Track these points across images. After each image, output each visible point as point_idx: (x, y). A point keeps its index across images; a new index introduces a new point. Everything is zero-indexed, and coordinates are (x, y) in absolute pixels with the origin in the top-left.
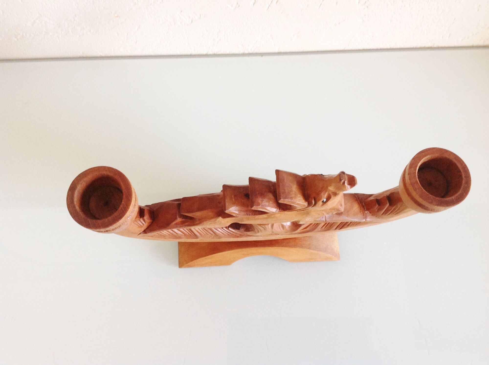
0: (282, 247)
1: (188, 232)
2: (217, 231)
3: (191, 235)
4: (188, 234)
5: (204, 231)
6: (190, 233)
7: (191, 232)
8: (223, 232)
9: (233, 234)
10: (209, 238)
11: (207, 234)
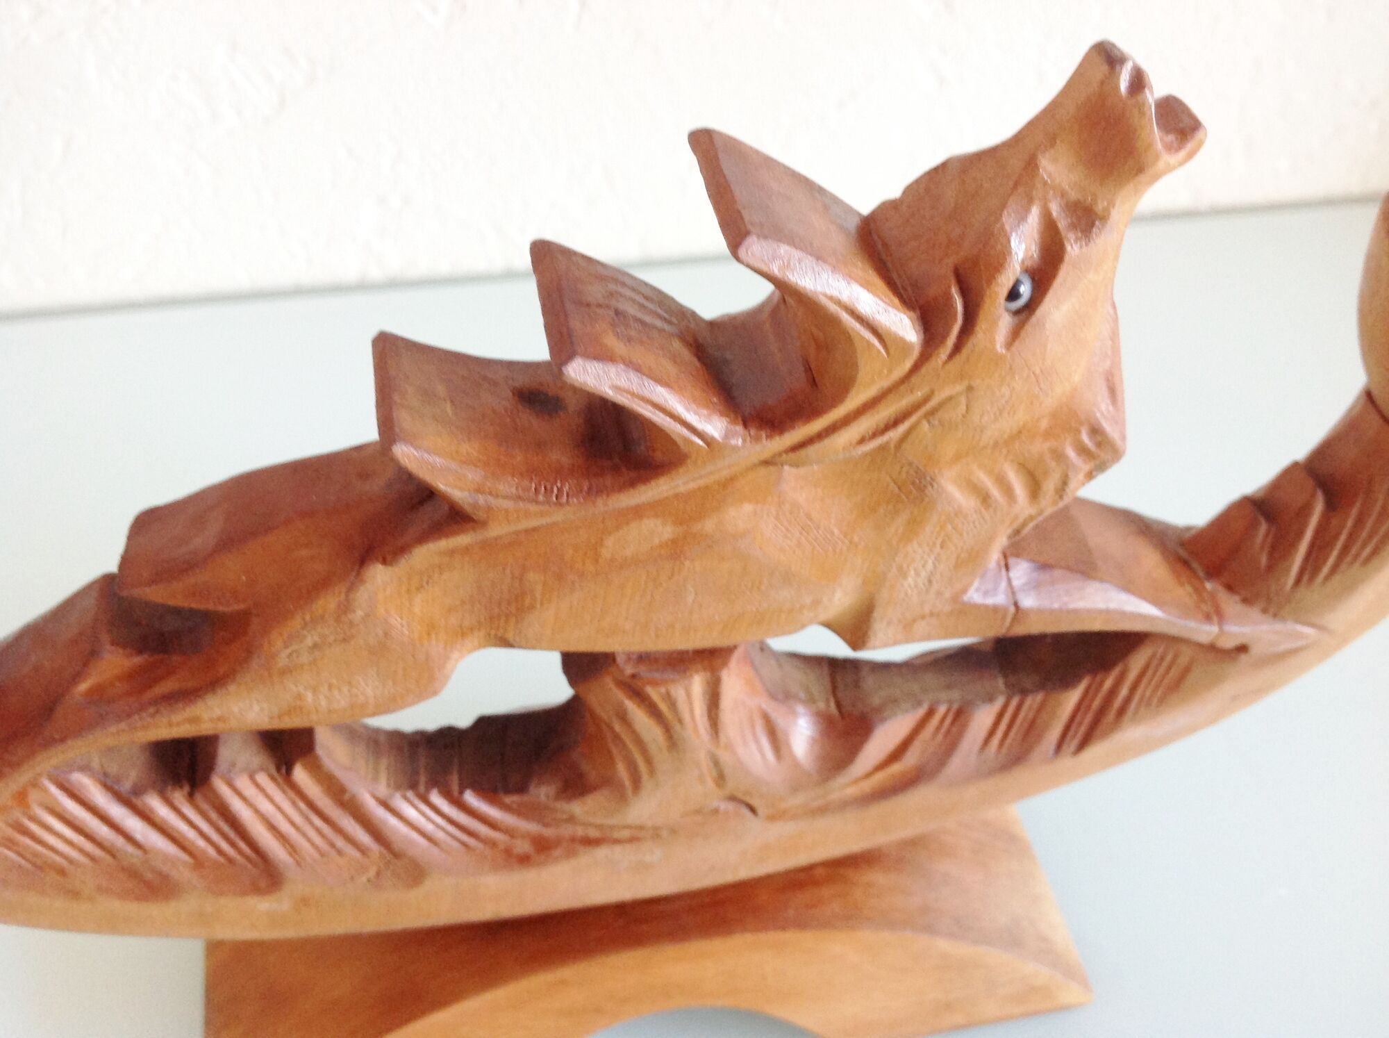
0: (784, 928)
1: (215, 837)
2: (393, 821)
3: (230, 860)
4: (211, 852)
5: (311, 823)
6: (224, 846)
7: (232, 834)
8: (429, 827)
9: (492, 844)
10: (352, 878)
11: (332, 845)
